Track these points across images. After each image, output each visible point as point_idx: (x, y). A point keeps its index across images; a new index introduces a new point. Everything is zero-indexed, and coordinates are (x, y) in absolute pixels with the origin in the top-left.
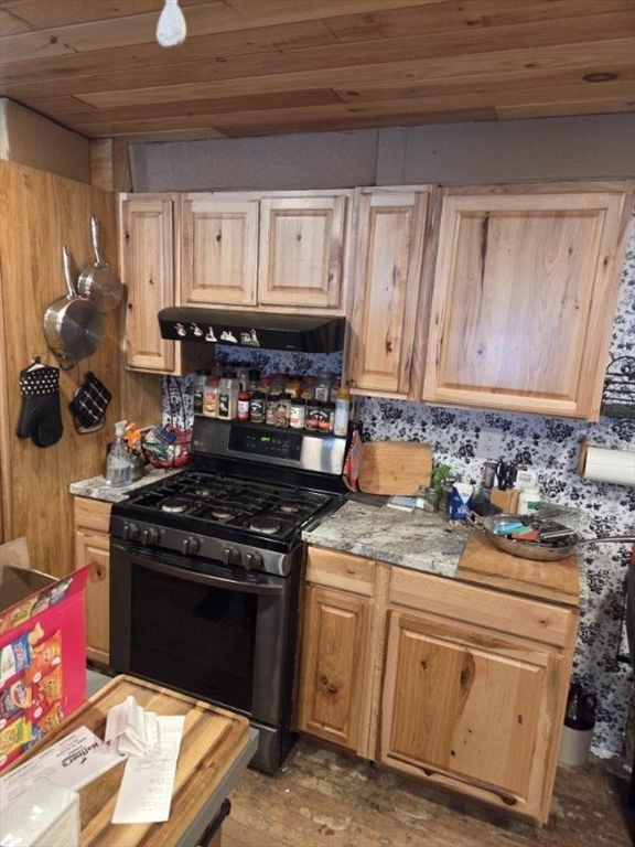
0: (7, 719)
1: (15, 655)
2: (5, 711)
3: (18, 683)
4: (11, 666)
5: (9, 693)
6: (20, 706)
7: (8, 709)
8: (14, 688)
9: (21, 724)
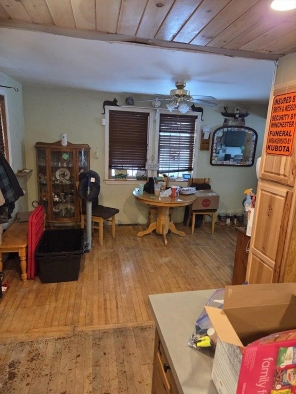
0: (282, 386)
1: (294, 354)
2: (282, 381)
3: (292, 370)
4: (290, 359)
5: (286, 373)
6: (290, 383)
7: (283, 381)
8: (289, 371)
9: (288, 392)
